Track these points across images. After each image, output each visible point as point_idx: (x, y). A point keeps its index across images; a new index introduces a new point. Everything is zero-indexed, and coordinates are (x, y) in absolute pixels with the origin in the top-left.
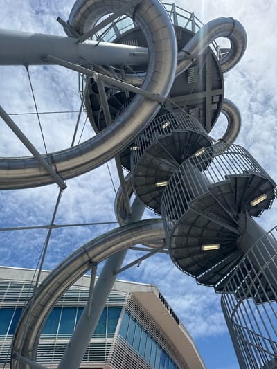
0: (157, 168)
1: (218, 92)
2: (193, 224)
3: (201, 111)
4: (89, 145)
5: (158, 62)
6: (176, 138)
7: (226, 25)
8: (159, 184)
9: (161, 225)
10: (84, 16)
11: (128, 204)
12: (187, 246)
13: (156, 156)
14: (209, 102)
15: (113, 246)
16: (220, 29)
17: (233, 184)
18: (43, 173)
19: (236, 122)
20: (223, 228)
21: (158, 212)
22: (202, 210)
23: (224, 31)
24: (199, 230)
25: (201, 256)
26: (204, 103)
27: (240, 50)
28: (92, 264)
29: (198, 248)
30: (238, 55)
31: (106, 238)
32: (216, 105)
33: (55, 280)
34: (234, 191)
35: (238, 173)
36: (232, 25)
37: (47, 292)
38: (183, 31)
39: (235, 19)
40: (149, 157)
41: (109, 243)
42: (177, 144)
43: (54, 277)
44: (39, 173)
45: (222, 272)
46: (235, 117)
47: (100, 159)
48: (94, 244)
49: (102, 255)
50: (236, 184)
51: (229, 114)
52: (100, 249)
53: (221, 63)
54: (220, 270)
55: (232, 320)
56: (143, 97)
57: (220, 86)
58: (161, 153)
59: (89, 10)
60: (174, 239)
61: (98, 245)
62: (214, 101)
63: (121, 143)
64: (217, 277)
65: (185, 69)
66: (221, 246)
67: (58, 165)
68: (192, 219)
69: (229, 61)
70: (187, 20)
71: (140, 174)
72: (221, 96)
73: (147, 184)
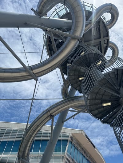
0: (79, 71)
1: (106, 38)
2: (97, 93)
3: (99, 48)
4: (47, 61)
5: (76, 26)
6: (87, 57)
7: (108, 7)
8: (81, 79)
9: (83, 98)
10: (43, 7)
11: (68, 91)
12: (95, 104)
13: (78, 66)
14: (102, 43)
15: (61, 108)
16: (105, 9)
17: (116, 73)
18: (27, 74)
19: (116, 51)
20: (113, 94)
21: (81, 92)
22: (102, 86)
23: (107, 10)
24: (101, 96)
25: (102, 109)
26: (100, 44)
27: (116, 18)
28: (52, 116)
29: (101, 105)
30: (115, 20)
31: (57, 105)
32: (106, 44)
33: (36, 124)
34: (117, 76)
35: (118, 67)
36: (111, 6)
37: (32, 129)
38: (88, 12)
39: (112, 4)
40: (75, 66)
41: (59, 107)
42: (88, 59)
43: (35, 123)
44: (26, 75)
45: (114, 117)
46: (116, 49)
47: (53, 67)
48: (52, 107)
49: (56, 112)
50: (117, 73)
51: (112, 48)
52: (55, 109)
53: (107, 25)
54: (112, 116)
55: (120, 137)
56: (71, 38)
57: (107, 35)
58: (80, 64)
59: (45, 3)
60: (88, 101)
61: (54, 108)
62: (105, 43)
63: (62, 60)
64: (111, 120)
65: (90, 28)
66: (112, 104)
67: (34, 71)
68: (97, 91)
69: (111, 24)
70: (90, 8)
71: (71, 74)
72: (108, 40)
73: (75, 79)
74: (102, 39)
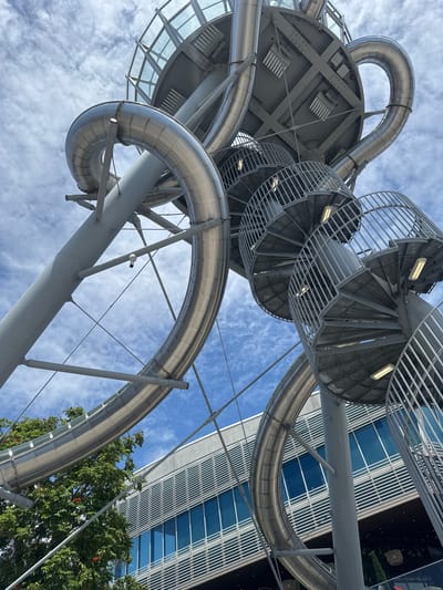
1: (333, 48)
3: (328, 94)
12: (356, 382)
14: (328, 74)
24: (354, 363)
26: (323, 80)
28: (287, 427)
32: (344, 66)
33: (260, 462)
46: (390, 54)
60: (332, 386)
62: (336, 64)
67: (165, 367)
72: (341, 50)
74: (320, 64)
